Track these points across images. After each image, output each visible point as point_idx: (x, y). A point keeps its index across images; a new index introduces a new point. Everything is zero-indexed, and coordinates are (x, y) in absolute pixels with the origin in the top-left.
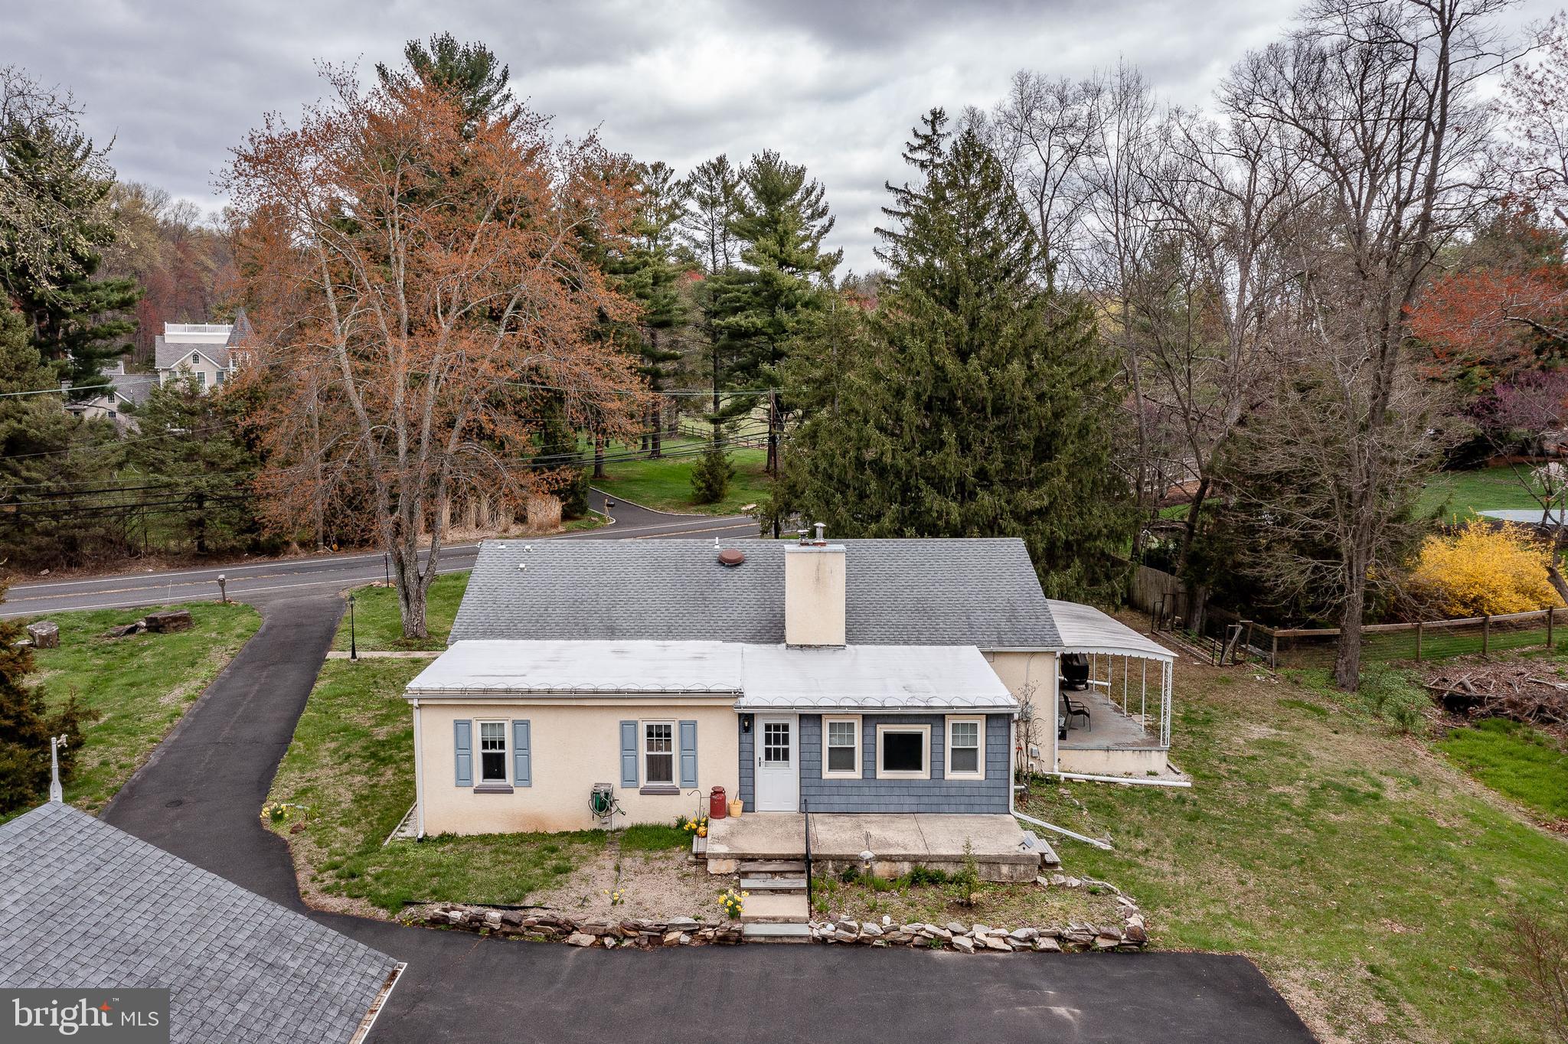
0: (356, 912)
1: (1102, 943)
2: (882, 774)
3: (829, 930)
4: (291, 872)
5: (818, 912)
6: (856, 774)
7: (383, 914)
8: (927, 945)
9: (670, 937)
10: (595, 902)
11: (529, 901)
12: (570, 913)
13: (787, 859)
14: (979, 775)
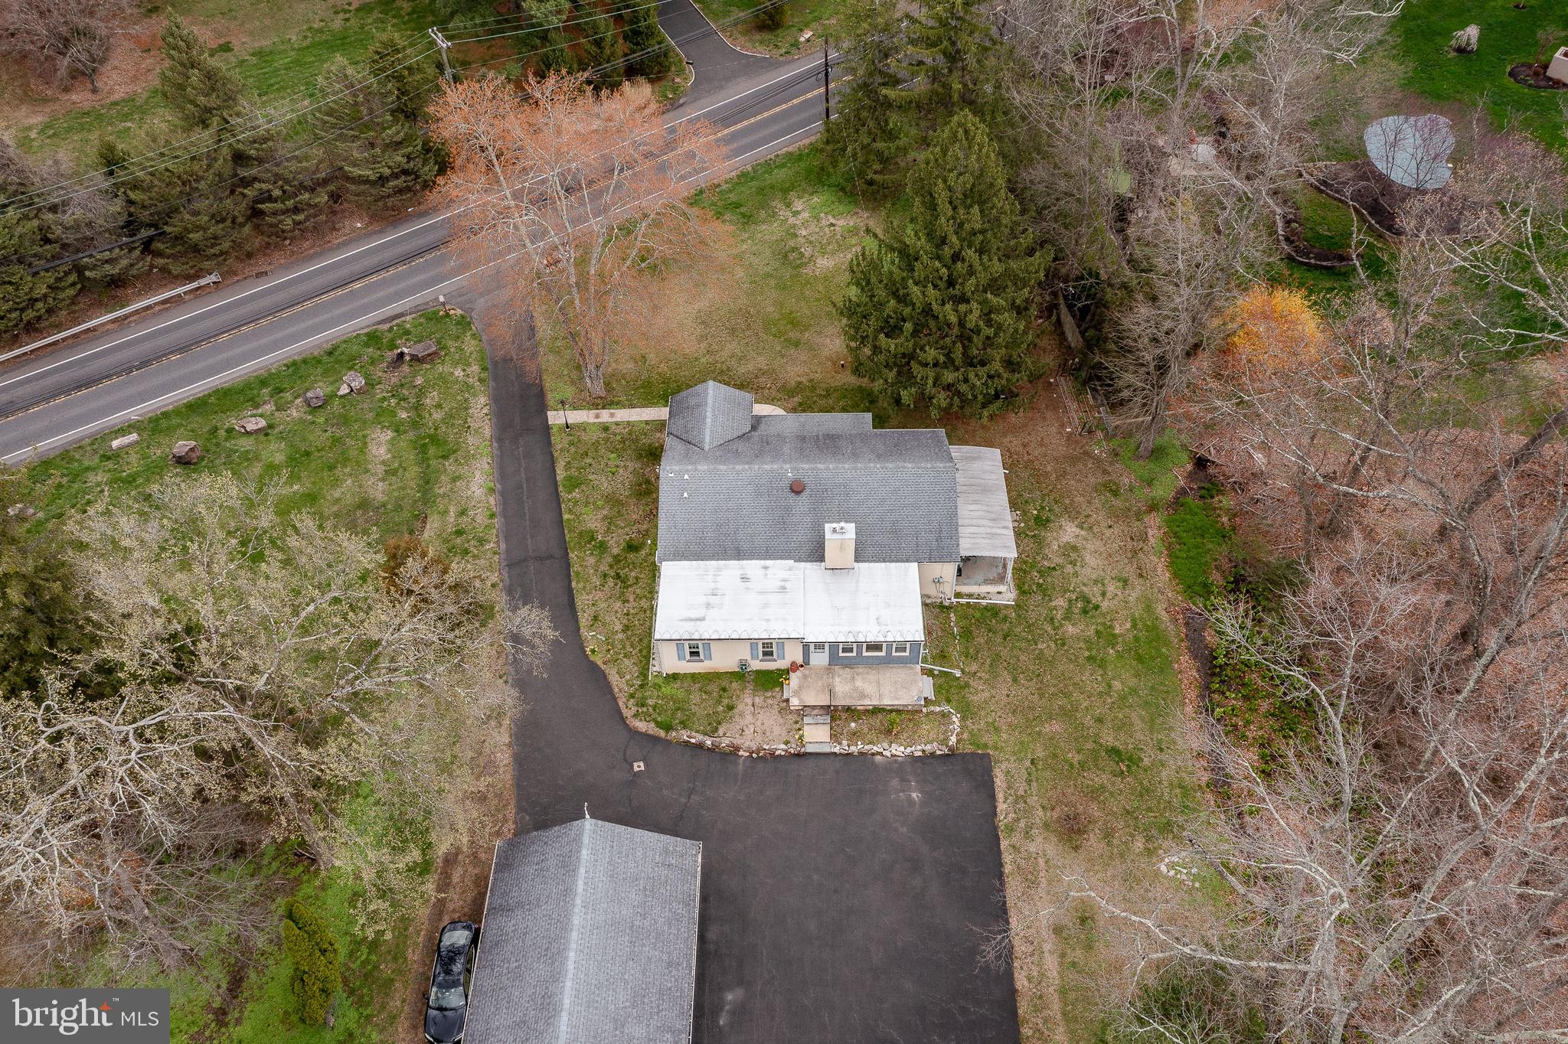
0: (650, 732)
1: (939, 753)
2: (865, 654)
3: (837, 750)
4: (615, 699)
5: (835, 737)
6: (854, 654)
7: (662, 733)
8: (873, 754)
9: (777, 753)
10: (747, 732)
11: (721, 732)
12: (737, 741)
13: (822, 707)
14: (907, 654)
